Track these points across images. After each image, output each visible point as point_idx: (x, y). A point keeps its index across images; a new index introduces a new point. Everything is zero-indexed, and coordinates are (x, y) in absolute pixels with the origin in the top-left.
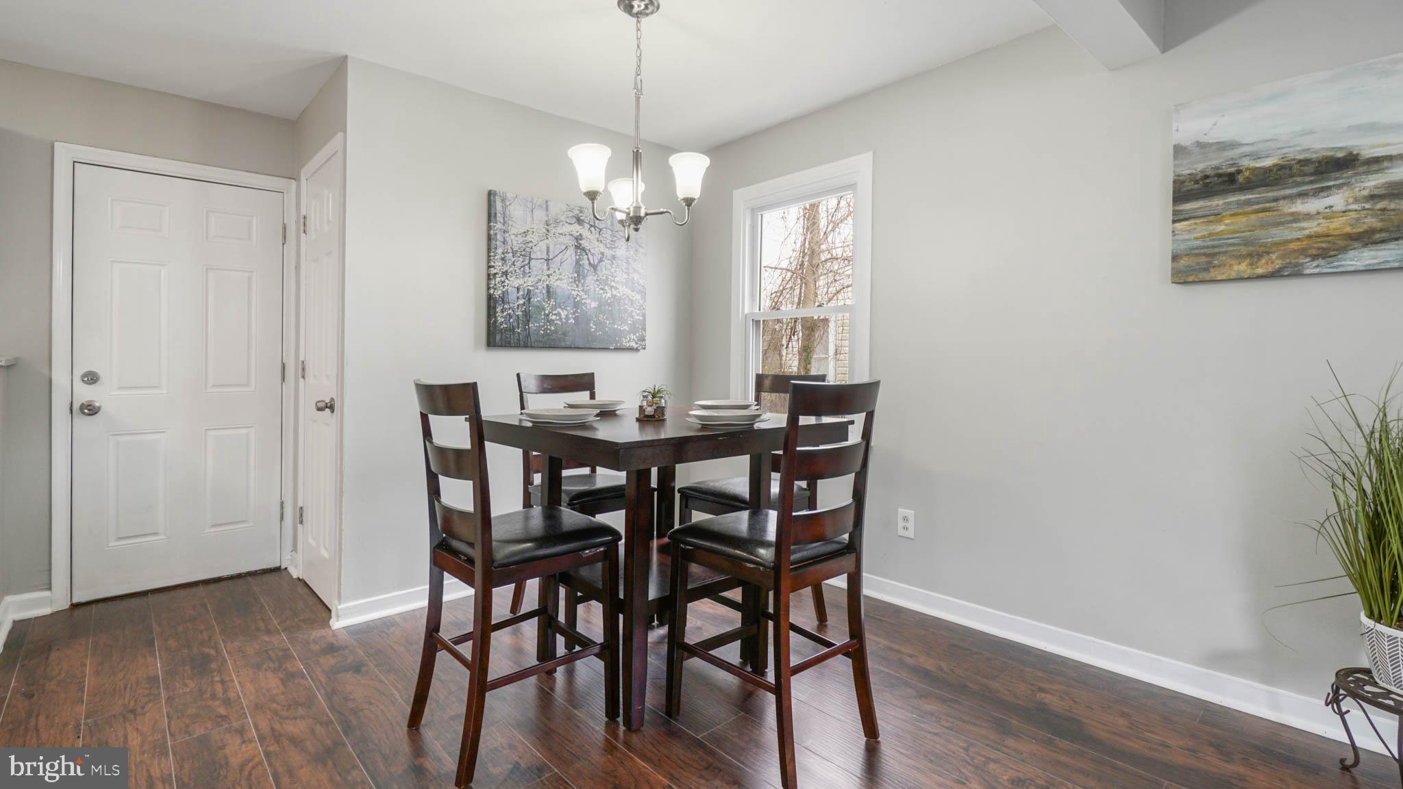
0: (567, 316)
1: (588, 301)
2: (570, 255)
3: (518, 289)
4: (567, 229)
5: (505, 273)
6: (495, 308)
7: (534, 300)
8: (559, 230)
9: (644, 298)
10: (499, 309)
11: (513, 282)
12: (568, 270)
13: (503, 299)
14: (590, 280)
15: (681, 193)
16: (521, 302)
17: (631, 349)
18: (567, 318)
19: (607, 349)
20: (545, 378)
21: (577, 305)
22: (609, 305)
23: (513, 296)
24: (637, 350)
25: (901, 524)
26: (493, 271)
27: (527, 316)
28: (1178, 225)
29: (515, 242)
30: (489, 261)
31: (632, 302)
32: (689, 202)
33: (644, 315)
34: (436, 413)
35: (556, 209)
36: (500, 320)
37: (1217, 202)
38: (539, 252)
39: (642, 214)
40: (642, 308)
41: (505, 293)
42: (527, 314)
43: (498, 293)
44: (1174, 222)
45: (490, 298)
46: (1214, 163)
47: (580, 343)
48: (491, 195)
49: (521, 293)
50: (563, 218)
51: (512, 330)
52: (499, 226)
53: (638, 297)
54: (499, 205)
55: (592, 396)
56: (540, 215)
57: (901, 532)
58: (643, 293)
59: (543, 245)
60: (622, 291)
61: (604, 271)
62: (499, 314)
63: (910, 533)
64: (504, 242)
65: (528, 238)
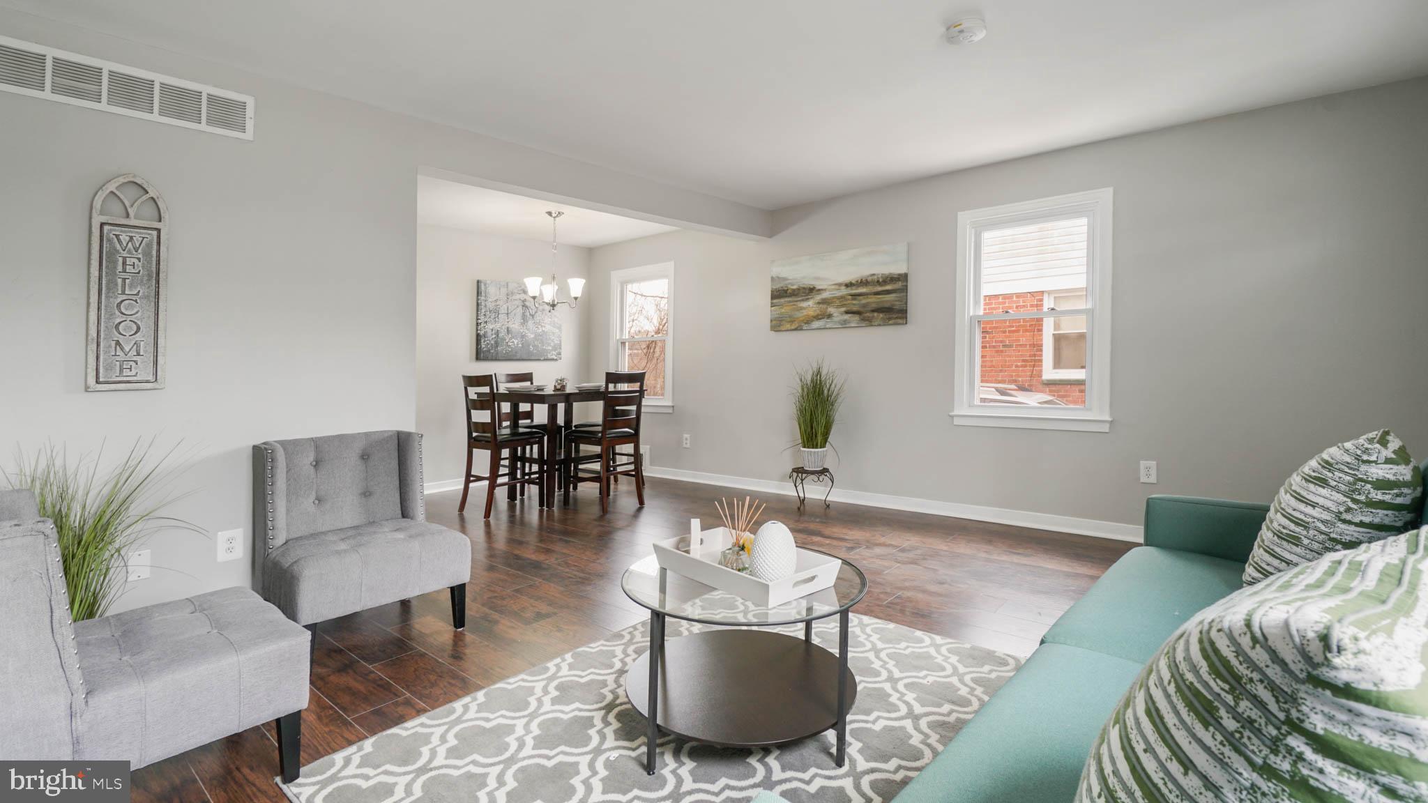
0: (518, 343)
1: (529, 334)
2: (520, 311)
3: (492, 330)
4: (518, 297)
5: (486, 322)
6: (480, 340)
7: (500, 335)
8: (514, 297)
9: (560, 331)
10: (482, 341)
11: (490, 326)
12: (518, 319)
13: (485, 336)
14: (530, 323)
15: (573, 294)
16: (494, 336)
17: (553, 360)
18: (517, 344)
19: (539, 360)
20: (508, 375)
21: (523, 337)
22: (541, 336)
23: (489, 333)
24: (556, 360)
25: (685, 442)
26: (480, 321)
27: (497, 344)
28: (773, 308)
29: (491, 305)
30: (477, 316)
31: (554, 333)
32: (576, 298)
33: (560, 341)
34: (472, 386)
35: (512, 286)
36: (483, 346)
37: (782, 300)
38: (503, 310)
39: (556, 303)
40: (560, 337)
41: (485, 332)
42: (496, 343)
43: (482, 333)
44: (772, 307)
45: (478, 335)
46: (782, 285)
47: (525, 357)
48: (478, 282)
49: (494, 332)
50: (516, 291)
51: (489, 351)
52: (483, 298)
53: (557, 331)
54: (483, 287)
55: (532, 383)
56: (504, 290)
57: (685, 446)
58: (560, 328)
59: (505, 306)
60: (548, 328)
61: (537, 318)
62: (482, 343)
63: (688, 446)
64: (485, 306)
65: (498, 303)
